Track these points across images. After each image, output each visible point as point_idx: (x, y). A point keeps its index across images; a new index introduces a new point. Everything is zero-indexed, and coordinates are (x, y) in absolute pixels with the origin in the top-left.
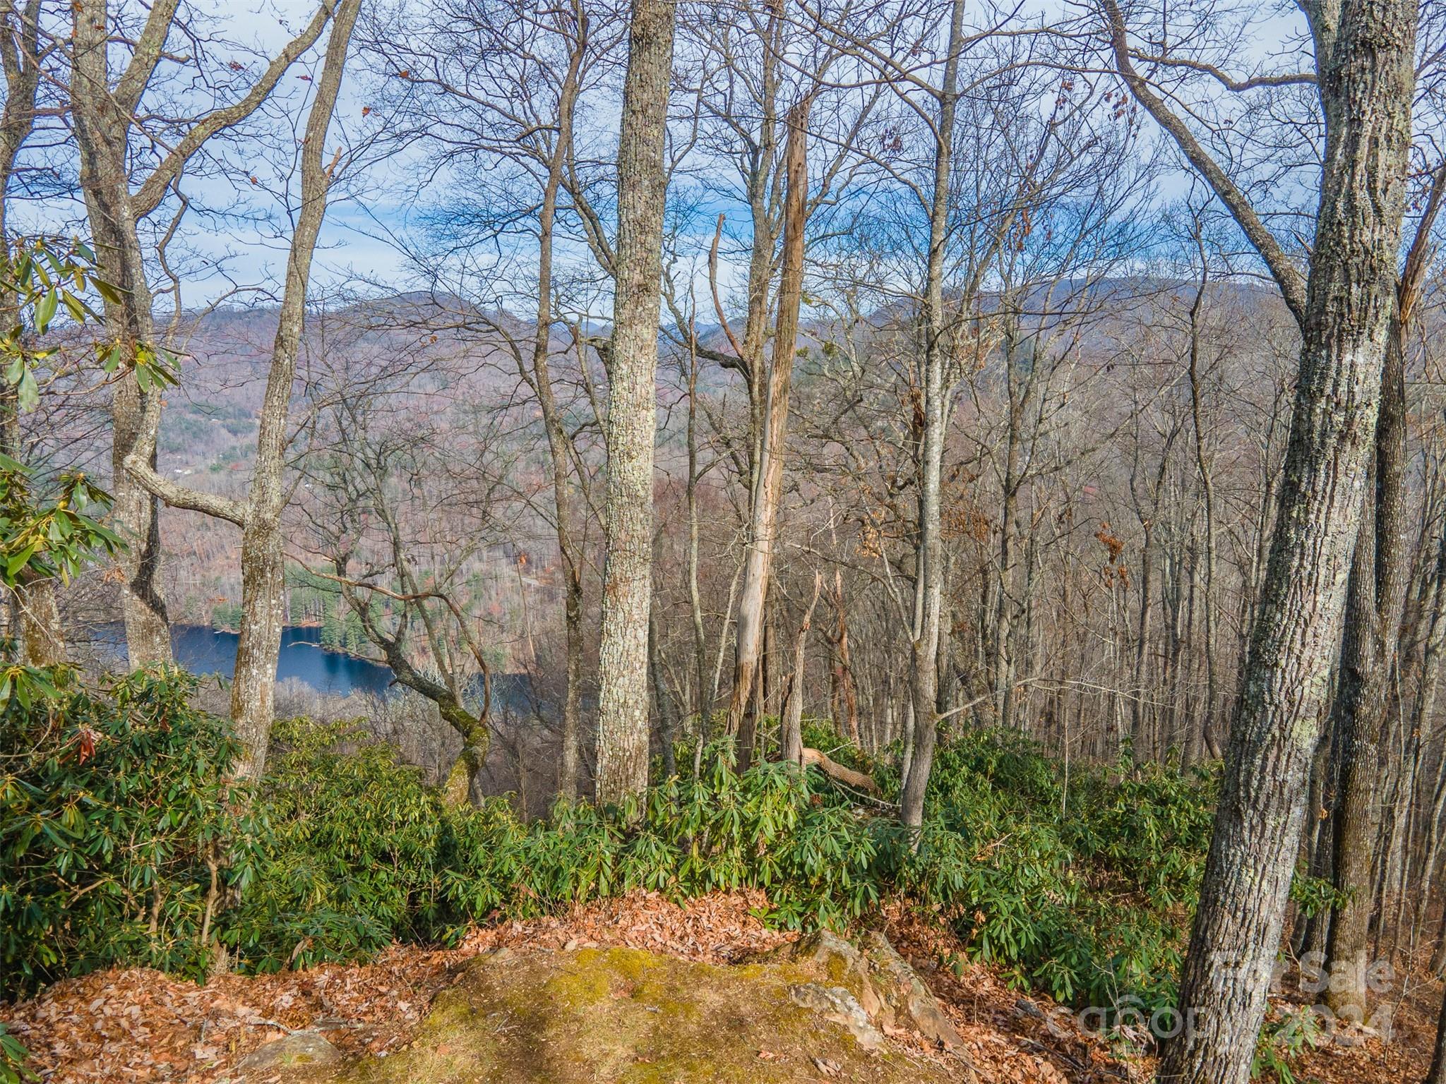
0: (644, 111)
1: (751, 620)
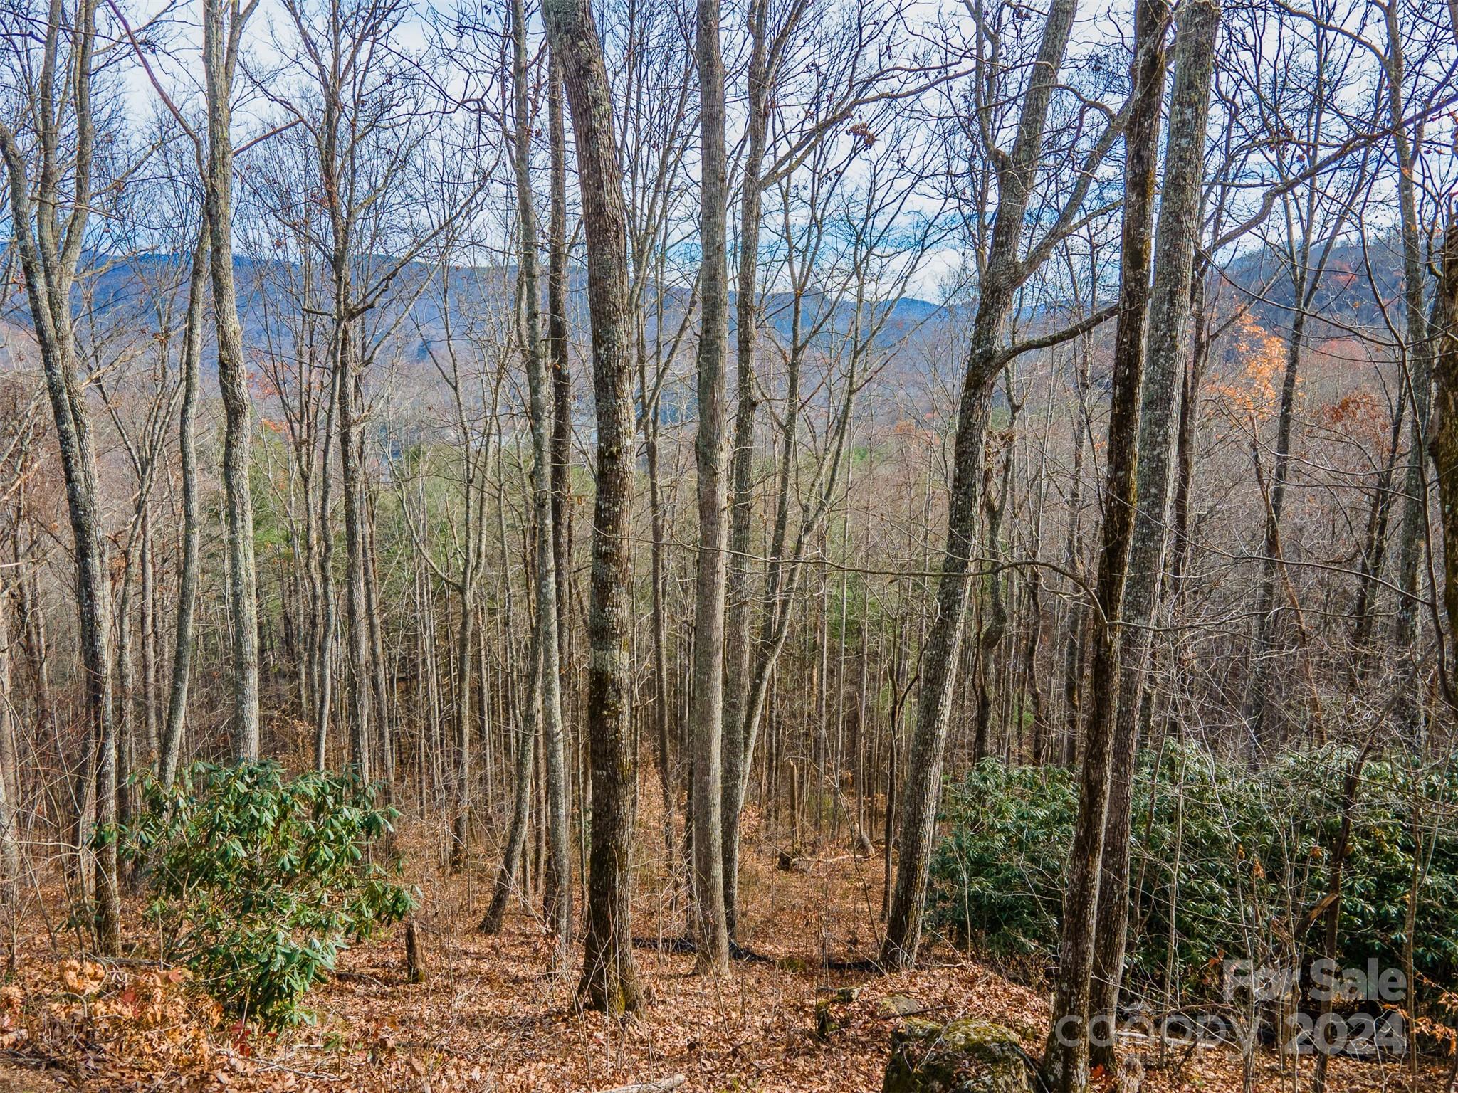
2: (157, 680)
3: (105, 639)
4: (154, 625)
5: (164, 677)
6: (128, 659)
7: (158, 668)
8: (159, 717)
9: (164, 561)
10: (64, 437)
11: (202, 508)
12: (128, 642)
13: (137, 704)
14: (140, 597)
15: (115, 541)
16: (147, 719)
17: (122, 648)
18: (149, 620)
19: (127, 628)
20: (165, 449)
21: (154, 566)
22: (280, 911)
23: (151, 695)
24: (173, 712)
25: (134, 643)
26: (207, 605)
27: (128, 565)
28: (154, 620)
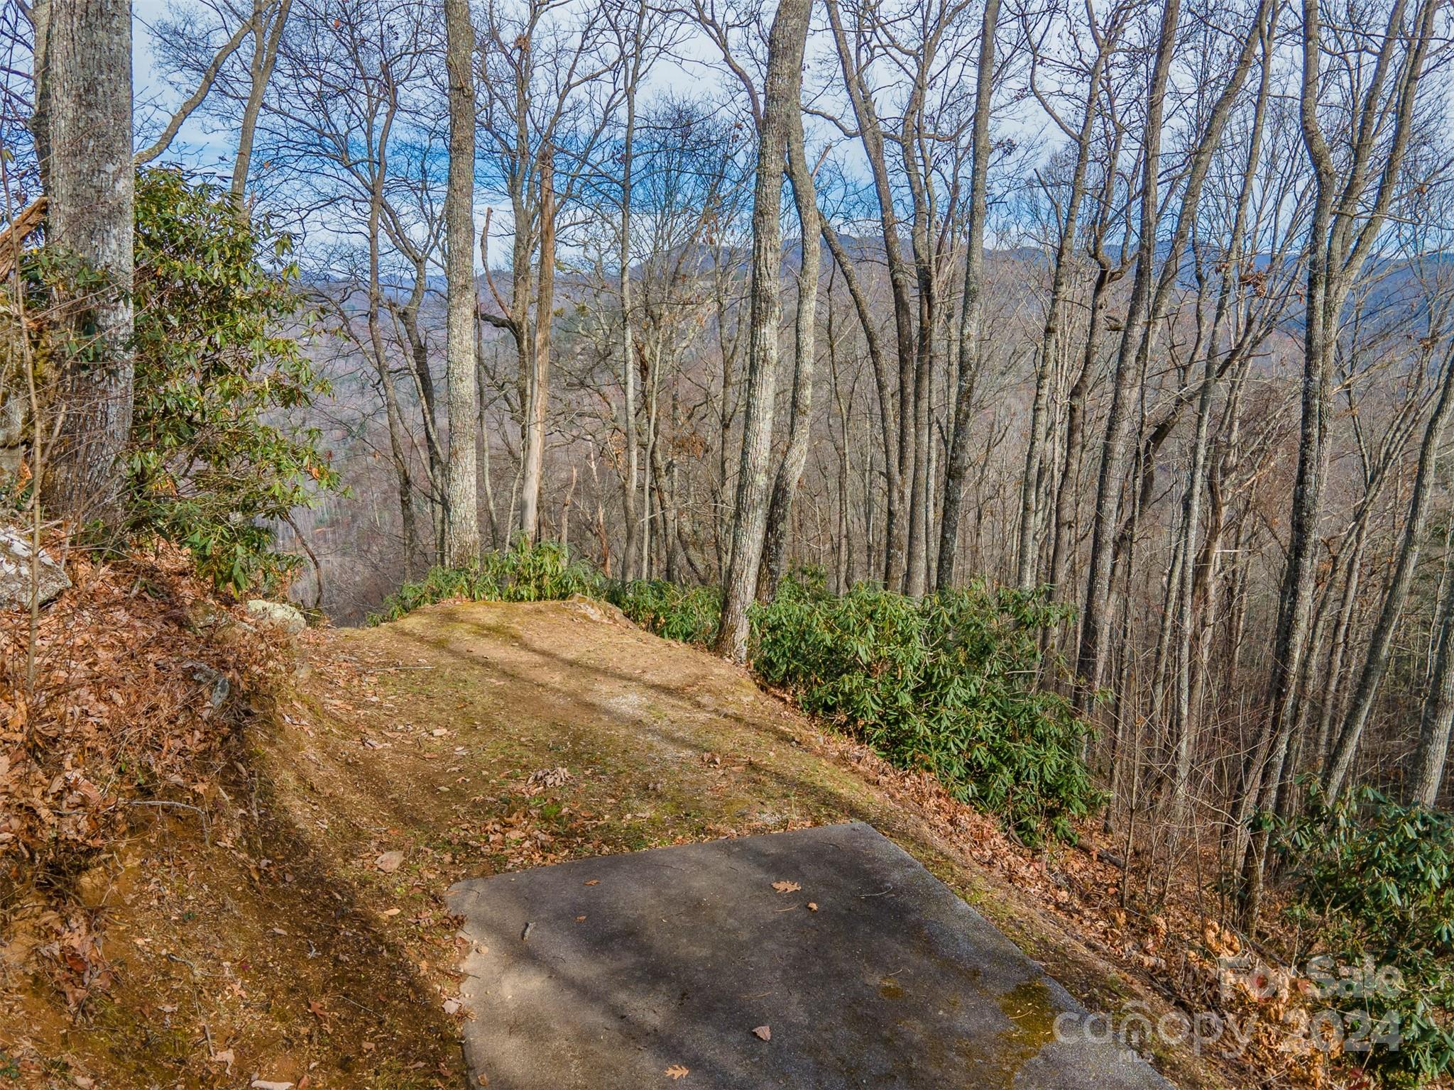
0: (461, 190)
1: (529, 503)
2: (1337, 690)
3: (1298, 638)
4: (1347, 635)
5: (1345, 688)
6: (1314, 662)
7: (1342, 679)
8: (1332, 728)
9: (1373, 573)
10: (1306, 438)
11: (1427, 525)
12: (1318, 644)
13: (1313, 707)
14: (1339, 604)
15: (1328, 546)
16: (1320, 725)
17: (1311, 649)
18: (1343, 628)
19: (1319, 632)
20: (1400, 459)
21: (1359, 577)
22: (1426, 981)
23: (1329, 703)
24: (1348, 727)
25: (1323, 647)
26: (1408, 627)
27: (1334, 571)
28: (1347, 630)
